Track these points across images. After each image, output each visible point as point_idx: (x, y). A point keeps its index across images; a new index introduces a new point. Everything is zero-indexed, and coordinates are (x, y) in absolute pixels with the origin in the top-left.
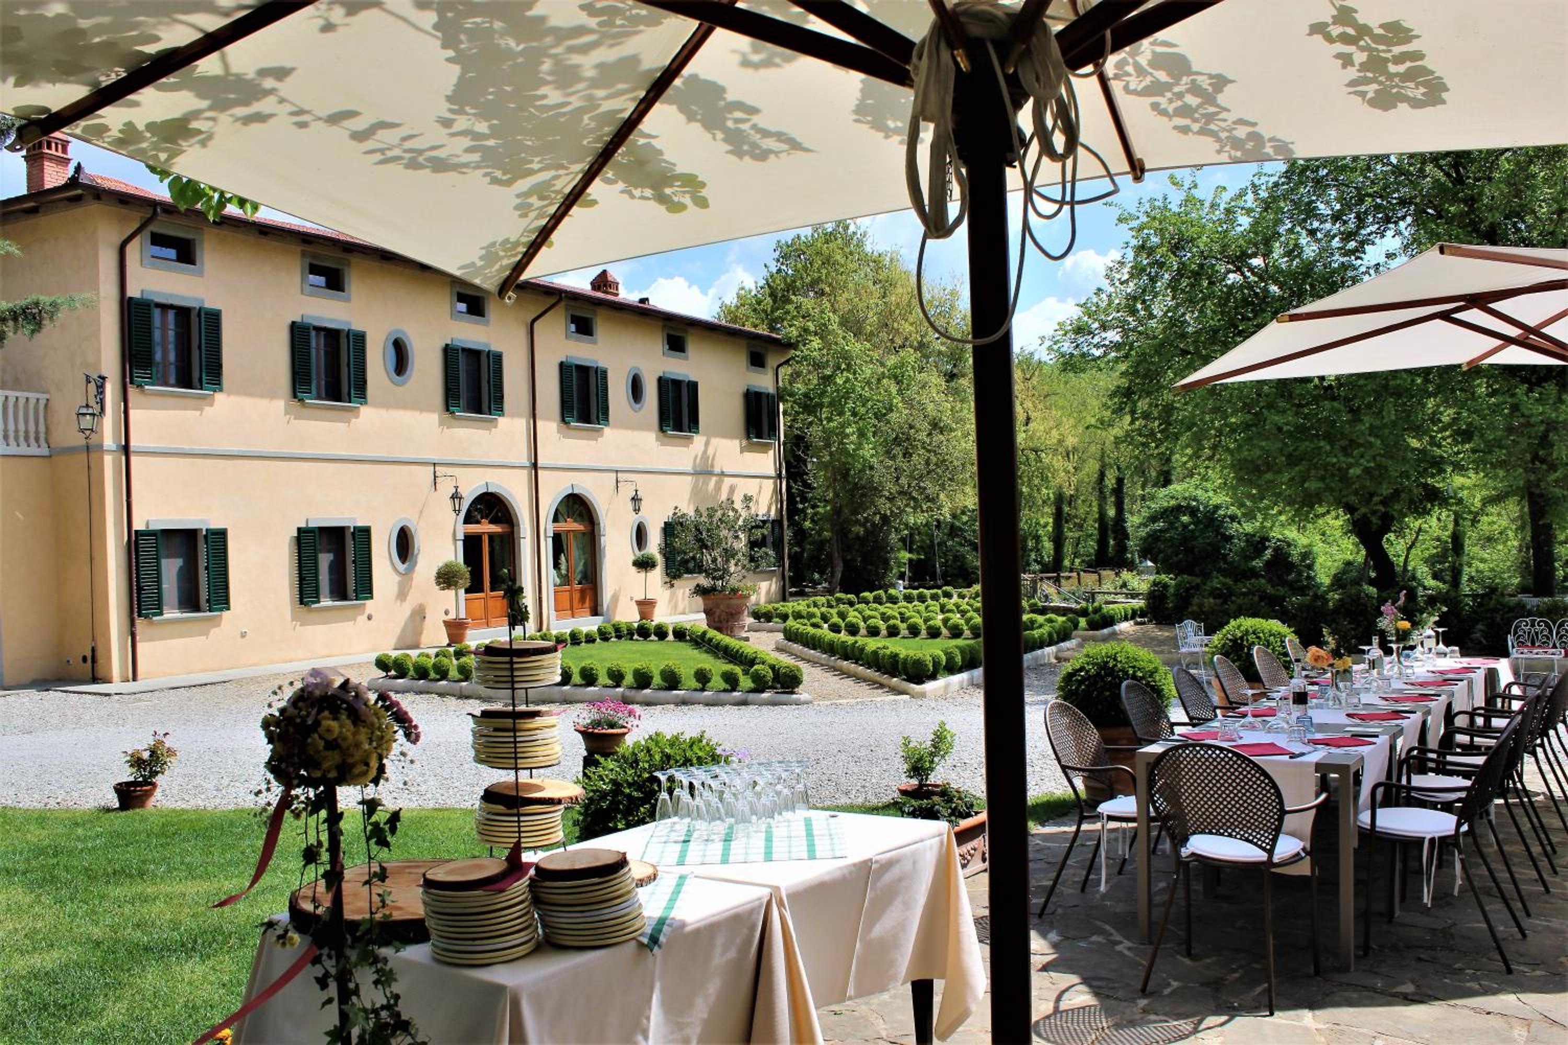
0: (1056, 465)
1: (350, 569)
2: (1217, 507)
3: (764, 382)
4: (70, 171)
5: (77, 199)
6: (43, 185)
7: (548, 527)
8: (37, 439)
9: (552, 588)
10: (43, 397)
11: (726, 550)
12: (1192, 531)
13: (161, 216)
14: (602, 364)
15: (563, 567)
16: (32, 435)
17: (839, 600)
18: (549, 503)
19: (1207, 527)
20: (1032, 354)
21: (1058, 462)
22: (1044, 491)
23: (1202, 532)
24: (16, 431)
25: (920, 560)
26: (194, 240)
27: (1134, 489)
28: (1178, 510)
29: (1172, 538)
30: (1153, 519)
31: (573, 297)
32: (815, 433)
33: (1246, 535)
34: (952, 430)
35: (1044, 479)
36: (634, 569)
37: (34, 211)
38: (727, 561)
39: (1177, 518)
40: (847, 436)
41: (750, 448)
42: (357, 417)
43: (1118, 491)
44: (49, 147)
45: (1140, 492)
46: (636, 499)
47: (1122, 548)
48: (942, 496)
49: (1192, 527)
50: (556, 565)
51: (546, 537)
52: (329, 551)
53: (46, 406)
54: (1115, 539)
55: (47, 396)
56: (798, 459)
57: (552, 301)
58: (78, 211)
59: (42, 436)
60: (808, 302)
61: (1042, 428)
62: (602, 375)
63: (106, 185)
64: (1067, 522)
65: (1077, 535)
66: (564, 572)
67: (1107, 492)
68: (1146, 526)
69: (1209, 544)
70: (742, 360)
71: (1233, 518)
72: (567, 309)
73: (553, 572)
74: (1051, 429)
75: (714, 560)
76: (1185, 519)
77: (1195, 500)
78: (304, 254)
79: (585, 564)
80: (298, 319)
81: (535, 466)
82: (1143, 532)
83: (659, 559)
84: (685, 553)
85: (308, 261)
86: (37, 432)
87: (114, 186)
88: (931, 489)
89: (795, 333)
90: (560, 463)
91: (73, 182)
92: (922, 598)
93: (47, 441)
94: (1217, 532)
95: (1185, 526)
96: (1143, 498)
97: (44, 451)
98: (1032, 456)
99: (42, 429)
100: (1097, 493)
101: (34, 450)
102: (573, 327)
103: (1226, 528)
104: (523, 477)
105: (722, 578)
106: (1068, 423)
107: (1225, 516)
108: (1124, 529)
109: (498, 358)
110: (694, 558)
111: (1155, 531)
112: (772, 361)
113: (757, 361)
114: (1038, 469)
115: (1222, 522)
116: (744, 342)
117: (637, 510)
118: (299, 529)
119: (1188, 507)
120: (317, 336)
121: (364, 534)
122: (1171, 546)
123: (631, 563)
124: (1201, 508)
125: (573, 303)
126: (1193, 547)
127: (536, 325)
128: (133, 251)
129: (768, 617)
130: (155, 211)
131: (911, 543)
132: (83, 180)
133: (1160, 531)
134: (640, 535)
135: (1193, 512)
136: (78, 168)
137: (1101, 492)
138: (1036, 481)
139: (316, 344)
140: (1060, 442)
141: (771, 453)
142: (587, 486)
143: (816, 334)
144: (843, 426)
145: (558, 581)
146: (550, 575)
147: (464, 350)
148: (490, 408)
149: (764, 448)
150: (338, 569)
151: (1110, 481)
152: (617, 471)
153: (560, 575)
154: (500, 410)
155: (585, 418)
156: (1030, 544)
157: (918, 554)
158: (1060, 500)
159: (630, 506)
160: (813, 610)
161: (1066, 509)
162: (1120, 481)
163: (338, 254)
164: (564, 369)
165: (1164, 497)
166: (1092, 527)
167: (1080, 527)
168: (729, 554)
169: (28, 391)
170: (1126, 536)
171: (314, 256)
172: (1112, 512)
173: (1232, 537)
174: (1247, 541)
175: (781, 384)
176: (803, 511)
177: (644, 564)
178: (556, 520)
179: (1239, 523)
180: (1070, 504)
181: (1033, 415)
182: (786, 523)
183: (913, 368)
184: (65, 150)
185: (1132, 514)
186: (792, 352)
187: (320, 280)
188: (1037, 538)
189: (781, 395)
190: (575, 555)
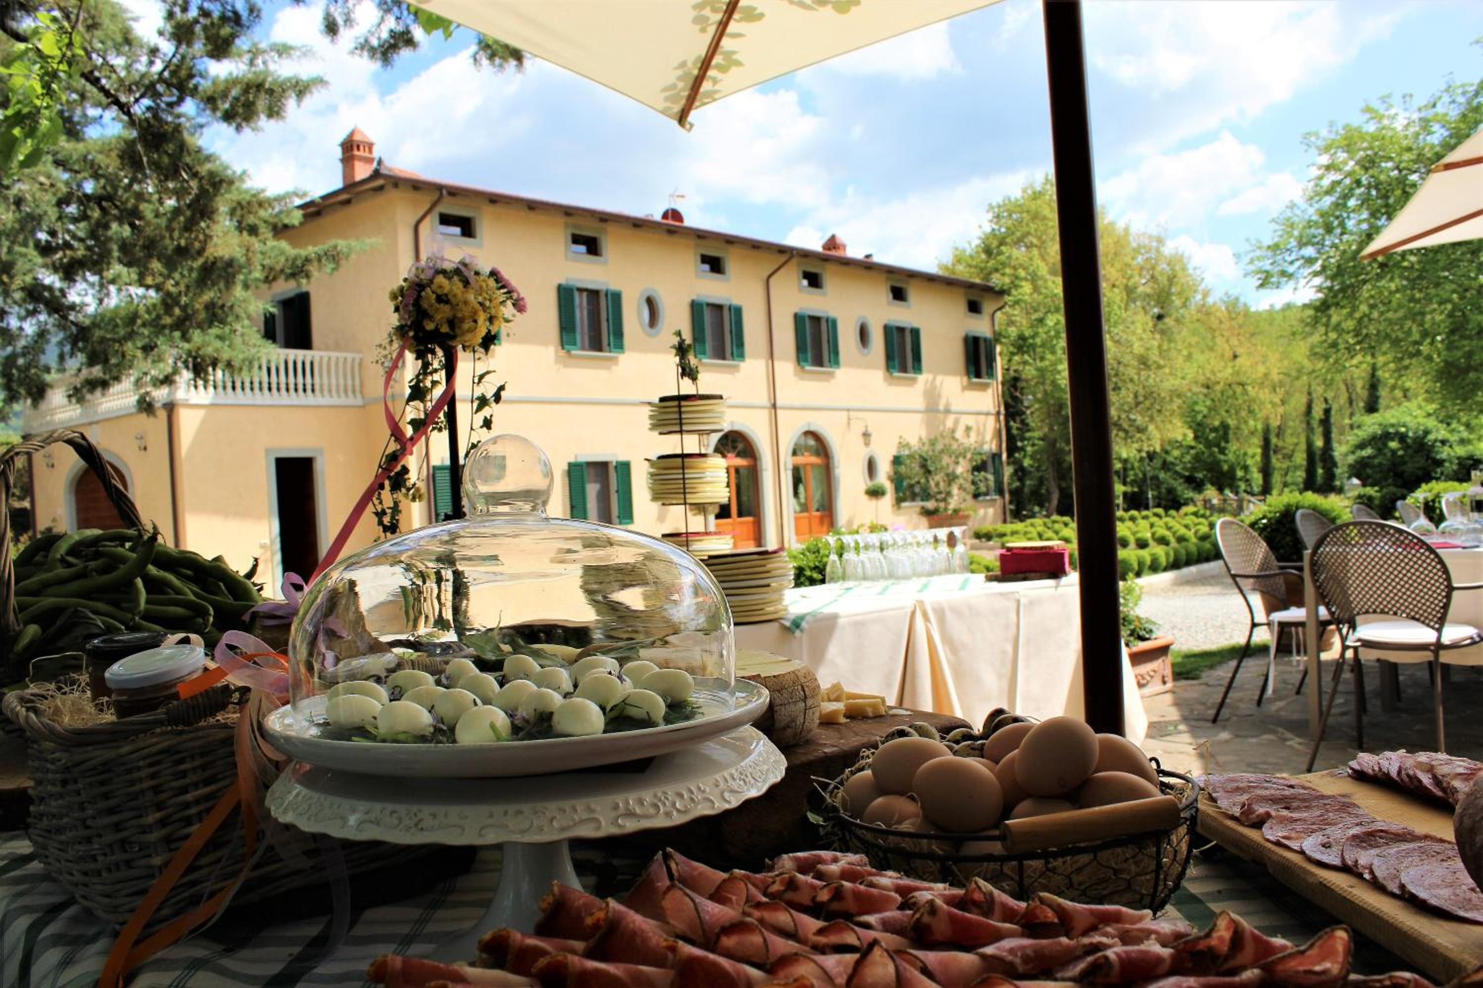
0: (1262, 396)
1: (614, 498)
2: (1427, 432)
3: (981, 327)
4: (375, 164)
5: (381, 188)
6: (353, 177)
7: (788, 461)
8: (354, 392)
9: (792, 515)
10: (358, 356)
11: (948, 475)
12: (1402, 457)
13: (447, 198)
14: (832, 314)
15: (802, 495)
16: (350, 388)
17: (1054, 522)
18: (788, 439)
19: (1417, 452)
20: (1237, 299)
21: (1265, 395)
22: (1251, 423)
23: (1412, 457)
24: (338, 386)
25: (1134, 493)
26: (474, 218)
27: (1342, 420)
28: (1386, 436)
29: (1380, 464)
30: (1362, 446)
31: (805, 255)
32: (1029, 372)
33: (1459, 458)
34: (1159, 367)
35: (1251, 412)
36: (865, 498)
37: (348, 202)
38: (949, 485)
39: (1385, 445)
40: (1059, 372)
41: (970, 387)
42: (616, 364)
43: (1326, 422)
44: (358, 149)
45: (1347, 421)
46: (866, 435)
47: (1330, 476)
48: (1151, 427)
49: (1400, 453)
50: (796, 494)
51: (786, 469)
52: (596, 482)
53: (360, 364)
54: (1323, 468)
55: (361, 356)
56: (1015, 399)
57: (783, 258)
58: (381, 199)
59: (358, 389)
60: (1018, 253)
61: (1248, 364)
62: (832, 324)
63: (403, 175)
64: (1275, 452)
65: (1284, 466)
66: (802, 500)
67: (1315, 424)
68: (1353, 453)
69: (1419, 469)
70: (961, 306)
71: (1444, 442)
72: (799, 265)
73: (793, 500)
74: (1257, 363)
75: (937, 484)
76: (1393, 445)
77: (1404, 426)
78: (566, 225)
79: (822, 495)
80: (563, 282)
81: (774, 406)
82: (1351, 459)
83: (888, 486)
84: (910, 478)
85: (570, 232)
86: (354, 386)
87: (408, 176)
88: (1140, 420)
89: (1007, 280)
90: (797, 403)
91: (376, 174)
92: (1133, 519)
93: (361, 392)
94: (1428, 457)
95: (1394, 452)
96: (1352, 427)
97: (359, 401)
98: (1239, 390)
99: (357, 382)
100: (1304, 426)
101: (351, 401)
102: (805, 282)
103: (1437, 453)
104: (764, 416)
105: (944, 500)
106: (1273, 358)
107: (1435, 441)
108: (1332, 458)
109: (737, 312)
110: (918, 483)
111: (1363, 458)
112: (988, 307)
113: (974, 308)
114: (1245, 401)
115: (1433, 446)
116: (962, 291)
117: (867, 444)
118: (570, 465)
119: (1397, 433)
120: (581, 297)
121: (624, 468)
122: (1381, 472)
123: (863, 492)
124: (1411, 434)
125: (804, 260)
126: (1403, 472)
127: (772, 281)
128: (425, 228)
129: (988, 537)
130: (441, 194)
131: (1125, 476)
132: (383, 171)
133: (1369, 457)
134: (871, 467)
135: (1402, 438)
136: (380, 162)
137: (1308, 423)
138: (1243, 414)
139: (580, 303)
140: (1266, 375)
141: (990, 391)
142: (823, 424)
143: (1026, 279)
144: (1054, 364)
145: (798, 508)
146: (790, 503)
147: (708, 305)
148: (732, 354)
149: (984, 387)
150: (604, 497)
151: (1318, 412)
152: (848, 410)
153: (800, 504)
154: (741, 356)
155: (818, 361)
156: (1240, 473)
157: (1132, 486)
158: (1267, 432)
159: (861, 440)
160: (1030, 529)
161: (1274, 440)
162: (1327, 412)
163: (597, 224)
164: (799, 320)
165: (1371, 424)
166: (1300, 458)
167: (1289, 457)
168: (951, 478)
169: (347, 351)
170: (1335, 464)
171: (575, 226)
172: (1319, 443)
173: (1444, 461)
174: (1459, 464)
175: (997, 328)
176: (1022, 449)
177: (875, 493)
178: (794, 453)
179: (1451, 446)
180: (1278, 435)
181: (1239, 351)
182: (1004, 456)
183: (1120, 307)
184: (370, 151)
185: (1340, 443)
186: (1007, 298)
187: (582, 248)
188: (1246, 468)
189: (998, 337)
190: (813, 487)
